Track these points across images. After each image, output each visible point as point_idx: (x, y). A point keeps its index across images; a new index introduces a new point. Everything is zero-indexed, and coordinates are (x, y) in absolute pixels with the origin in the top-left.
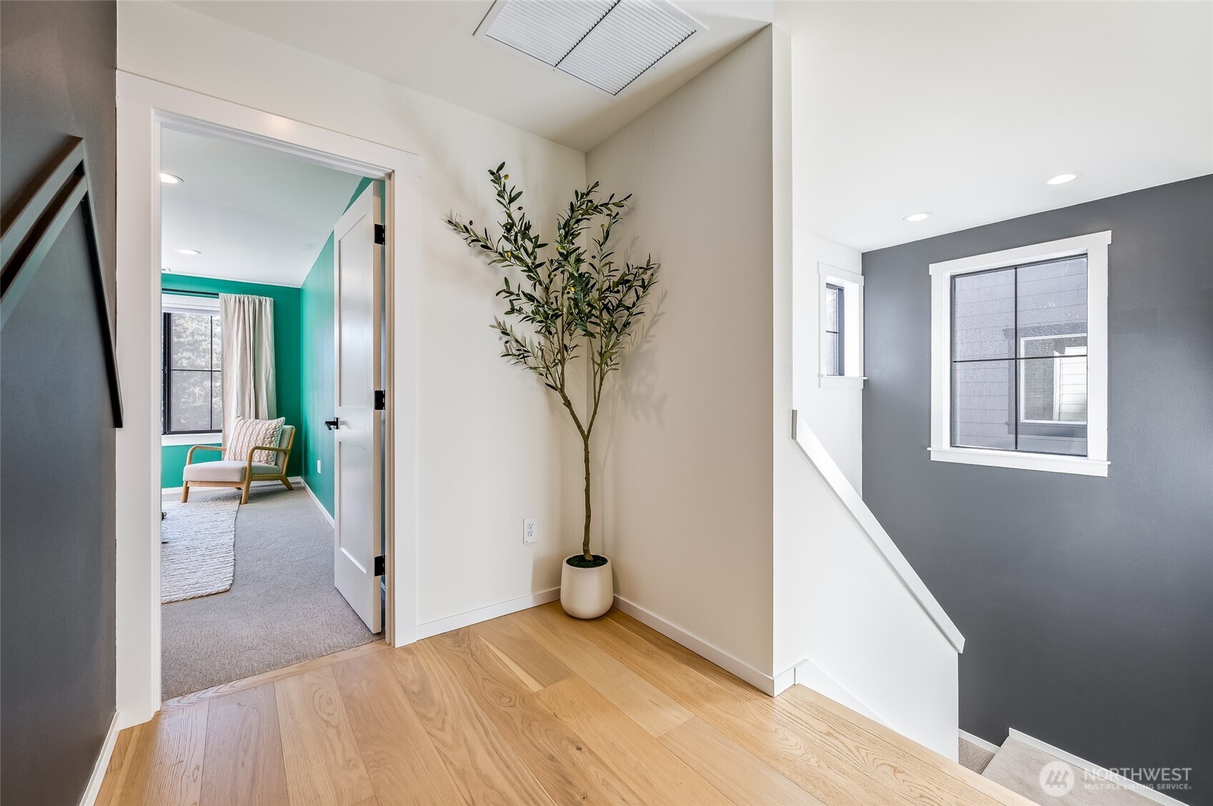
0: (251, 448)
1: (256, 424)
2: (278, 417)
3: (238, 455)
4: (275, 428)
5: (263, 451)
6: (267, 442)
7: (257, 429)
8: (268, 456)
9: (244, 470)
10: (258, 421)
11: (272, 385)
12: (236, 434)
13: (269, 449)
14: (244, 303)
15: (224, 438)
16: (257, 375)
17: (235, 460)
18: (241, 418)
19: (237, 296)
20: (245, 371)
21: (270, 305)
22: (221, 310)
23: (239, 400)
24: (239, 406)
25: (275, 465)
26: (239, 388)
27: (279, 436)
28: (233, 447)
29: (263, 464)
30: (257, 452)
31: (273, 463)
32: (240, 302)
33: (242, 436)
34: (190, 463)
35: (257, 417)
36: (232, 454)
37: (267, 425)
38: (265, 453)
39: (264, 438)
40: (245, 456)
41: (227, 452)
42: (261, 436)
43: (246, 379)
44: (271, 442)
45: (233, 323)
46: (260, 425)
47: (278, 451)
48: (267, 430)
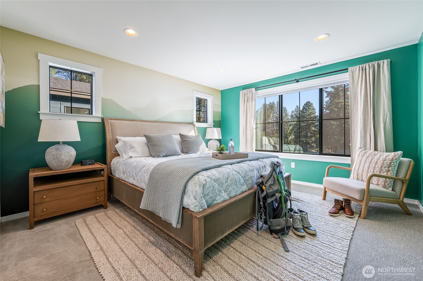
0: (370, 174)
1: (375, 155)
2: (395, 150)
3: (360, 175)
4: (392, 159)
5: (380, 178)
6: (384, 170)
7: (376, 158)
8: (385, 182)
9: (362, 192)
10: (376, 152)
11: (389, 125)
12: (359, 160)
13: (386, 177)
14: (365, 69)
15: (352, 161)
16: (376, 118)
17: (358, 179)
18: (362, 149)
19: (361, 66)
20: (367, 116)
21: (388, 65)
22: (350, 78)
23: (362, 137)
24: (362, 141)
25: (393, 190)
26: (362, 128)
27: (396, 167)
28: (356, 169)
29: (380, 188)
30: (375, 179)
31: (390, 189)
32: (362, 70)
33: (363, 161)
34: (327, 176)
35: (376, 149)
36: (355, 174)
37: (384, 156)
38: (382, 180)
39: (381, 167)
40: (365, 179)
41: (352, 172)
42: (379, 165)
43: (368, 122)
44: (388, 171)
45: (357, 85)
46: (378, 156)
47: (395, 180)
48: (384, 160)
